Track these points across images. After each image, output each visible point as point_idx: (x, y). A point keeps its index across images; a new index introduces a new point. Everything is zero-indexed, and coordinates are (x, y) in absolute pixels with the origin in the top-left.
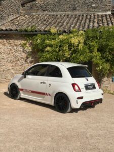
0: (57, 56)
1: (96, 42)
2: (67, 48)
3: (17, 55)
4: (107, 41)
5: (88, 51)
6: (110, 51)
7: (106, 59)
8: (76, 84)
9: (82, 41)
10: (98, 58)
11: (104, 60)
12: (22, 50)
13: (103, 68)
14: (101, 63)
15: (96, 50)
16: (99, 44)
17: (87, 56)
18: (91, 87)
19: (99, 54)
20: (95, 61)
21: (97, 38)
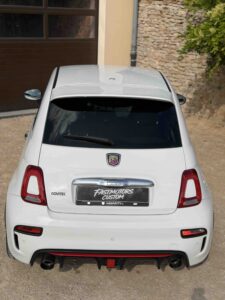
3: (173, 27)
12: (184, 13)
18: (119, 194)
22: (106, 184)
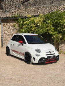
3: (11, 31)
12: (14, 28)
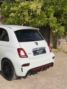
0: (19, 21)
1: (53, 8)
2: (27, 14)
4: (62, 6)
5: (45, 16)
6: (65, 16)
7: (61, 23)
8: (22, 49)
9: (40, 7)
10: (54, 22)
11: (59, 24)
13: (59, 31)
14: (56, 26)
15: (53, 15)
16: (55, 10)
17: (44, 21)
18: (41, 51)
19: (55, 19)
20: (51, 25)
21: (54, 5)
22: (38, 49)
